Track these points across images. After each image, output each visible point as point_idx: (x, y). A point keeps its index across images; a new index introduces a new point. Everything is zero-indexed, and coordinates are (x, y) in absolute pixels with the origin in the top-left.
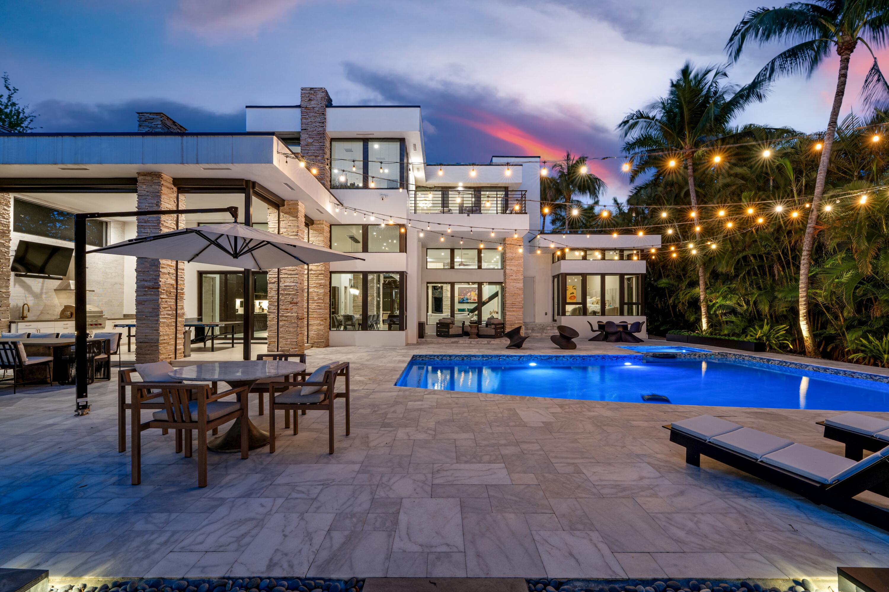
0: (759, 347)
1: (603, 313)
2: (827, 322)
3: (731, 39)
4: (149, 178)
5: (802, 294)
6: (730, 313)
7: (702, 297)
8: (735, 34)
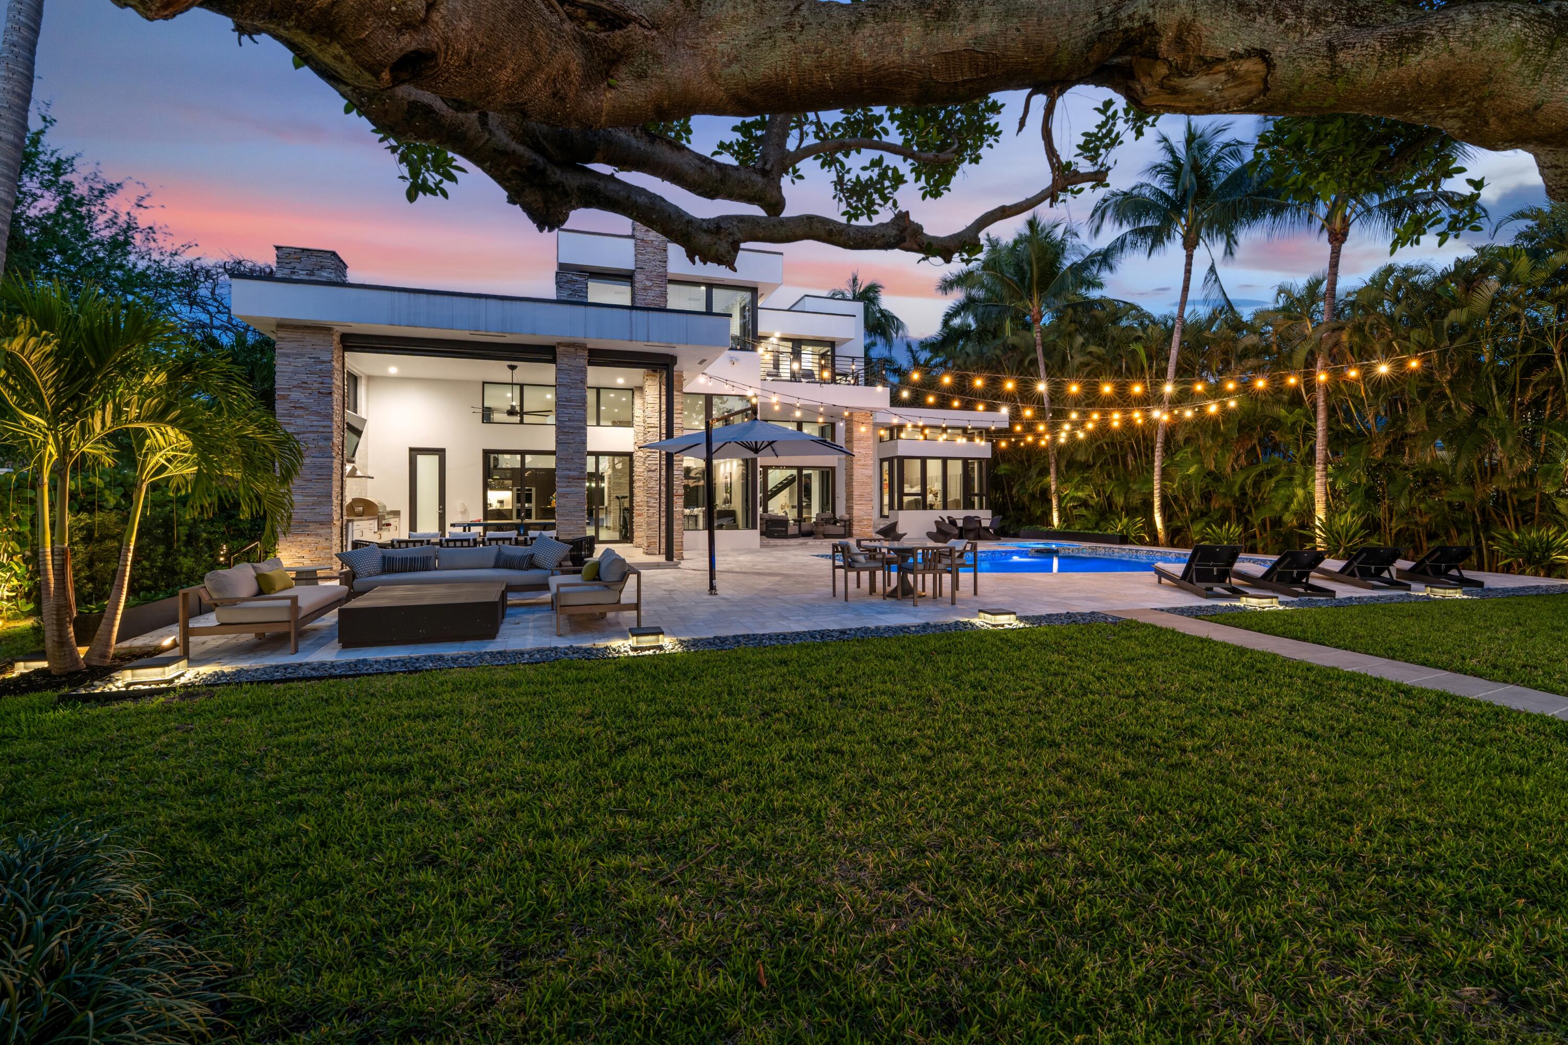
0: (1123, 539)
1: (945, 507)
2: (1175, 513)
3: (1092, 215)
4: (572, 350)
5: (1157, 486)
6: (1080, 506)
7: (1053, 488)
8: (1095, 211)
